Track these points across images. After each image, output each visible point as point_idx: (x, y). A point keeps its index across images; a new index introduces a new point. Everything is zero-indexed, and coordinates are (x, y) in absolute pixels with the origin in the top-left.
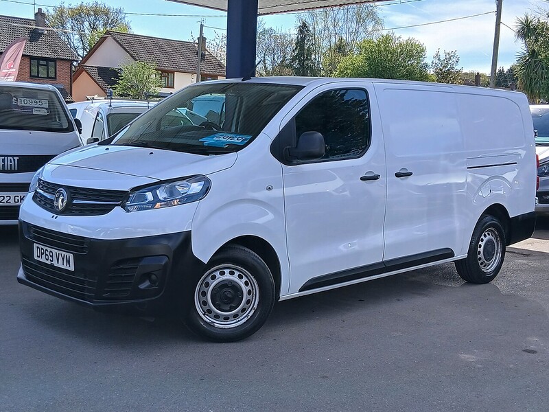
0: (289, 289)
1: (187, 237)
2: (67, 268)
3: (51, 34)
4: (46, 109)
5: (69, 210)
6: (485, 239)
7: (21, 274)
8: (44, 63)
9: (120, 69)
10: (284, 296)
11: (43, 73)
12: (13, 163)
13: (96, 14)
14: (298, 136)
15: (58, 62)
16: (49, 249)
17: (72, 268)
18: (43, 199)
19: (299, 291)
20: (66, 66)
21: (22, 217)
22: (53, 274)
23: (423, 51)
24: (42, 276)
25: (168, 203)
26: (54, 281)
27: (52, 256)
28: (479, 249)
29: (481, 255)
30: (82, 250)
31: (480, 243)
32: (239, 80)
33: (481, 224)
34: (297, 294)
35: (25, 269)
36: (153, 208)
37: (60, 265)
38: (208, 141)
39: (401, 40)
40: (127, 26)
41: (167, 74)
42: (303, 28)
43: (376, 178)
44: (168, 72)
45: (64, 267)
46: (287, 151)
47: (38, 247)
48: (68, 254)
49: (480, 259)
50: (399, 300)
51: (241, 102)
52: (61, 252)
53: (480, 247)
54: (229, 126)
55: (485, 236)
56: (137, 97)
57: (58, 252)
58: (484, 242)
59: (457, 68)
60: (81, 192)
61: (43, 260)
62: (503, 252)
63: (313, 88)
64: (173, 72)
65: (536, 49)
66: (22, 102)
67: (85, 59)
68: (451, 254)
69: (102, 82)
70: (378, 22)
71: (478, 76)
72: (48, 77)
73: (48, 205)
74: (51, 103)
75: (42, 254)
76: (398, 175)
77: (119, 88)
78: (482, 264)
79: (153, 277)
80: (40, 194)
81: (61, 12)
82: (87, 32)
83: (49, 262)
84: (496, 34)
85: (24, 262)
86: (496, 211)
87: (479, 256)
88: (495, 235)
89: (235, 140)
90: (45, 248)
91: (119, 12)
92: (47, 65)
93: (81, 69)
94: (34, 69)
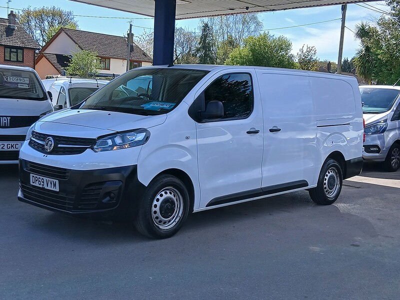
0: (200, 205)
1: (134, 169)
2: (54, 190)
3: (20, 29)
4: (28, 84)
5: (56, 151)
6: (329, 175)
7: (20, 194)
8: (15, 50)
9: (71, 56)
10: (196, 209)
11: (14, 58)
12: (6, 121)
13: (54, 15)
14: (206, 104)
15: (25, 50)
16: (41, 177)
17: (57, 190)
18: (36, 144)
19: (206, 206)
20: (31, 53)
21: (21, 156)
22: (43, 193)
23: (289, 45)
24: (36, 196)
25: (121, 147)
26: (44, 198)
27: (43, 182)
28: (325, 182)
29: (326, 186)
30: (64, 177)
31: (326, 177)
32: (165, 67)
33: (326, 164)
34: (204, 208)
35: (23, 191)
36: (112, 149)
37: (49, 188)
38: (147, 106)
39: (274, 37)
40: (75, 25)
41: (105, 60)
42: (206, 27)
43: (257, 132)
44: (105, 58)
45: (52, 189)
46: (199, 114)
47: (33, 176)
48: (55, 180)
49: (325, 188)
50: (271, 215)
51: (166, 82)
52: (49, 179)
53: (325, 180)
54: (157, 97)
55: (329, 173)
56: (83, 76)
57: (48, 179)
58: (328, 177)
59: (314, 58)
60: (64, 139)
61: (37, 184)
62: (341, 184)
63: (215, 72)
64: (109, 59)
65: (369, 45)
66: (12, 79)
67: (45, 48)
68: (307, 185)
69: (58, 66)
70: (258, 24)
71: (329, 64)
72: (17, 61)
73: (41, 148)
74: (31, 80)
75: (36, 180)
76: (271, 131)
77: (70, 70)
78: (326, 191)
79: (112, 195)
80: (34, 141)
81: (28, 14)
82: (46, 28)
83: (41, 186)
84: (341, 35)
85: (23, 187)
86: (336, 156)
87: (325, 186)
88: (335, 172)
89: (165, 106)
90: (38, 177)
91: (70, 13)
92: (17, 52)
93: (41, 56)
94: (7, 55)
